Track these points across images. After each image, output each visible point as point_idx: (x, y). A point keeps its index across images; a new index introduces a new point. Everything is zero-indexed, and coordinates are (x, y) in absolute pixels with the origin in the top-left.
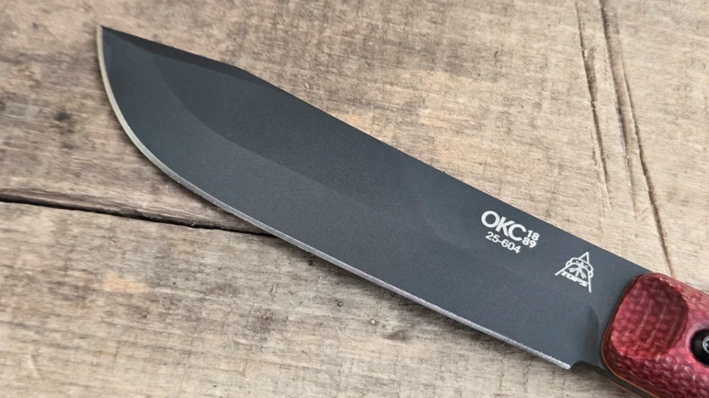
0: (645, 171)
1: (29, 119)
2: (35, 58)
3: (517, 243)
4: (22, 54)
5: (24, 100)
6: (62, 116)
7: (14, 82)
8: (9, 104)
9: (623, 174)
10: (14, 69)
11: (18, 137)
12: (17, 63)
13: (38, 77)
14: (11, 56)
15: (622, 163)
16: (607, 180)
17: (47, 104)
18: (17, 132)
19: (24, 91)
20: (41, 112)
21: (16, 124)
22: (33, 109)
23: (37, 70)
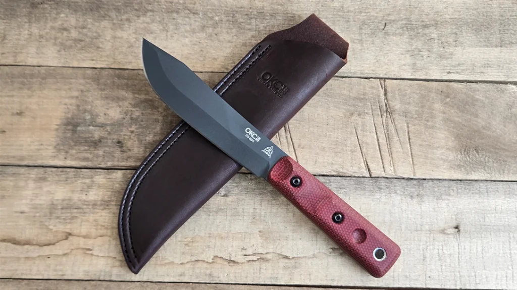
0: (291, 139)
1: (110, 144)
2: (107, 125)
3: (254, 140)
4: (103, 124)
5: (106, 138)
6: (119, 142)
7: (103, 133)
8: (102, 140)
9: (285, 141)
10: (102, 129)
11: (107, 150)
12: (102, 127)
13: (109, 131)
14: (100, 125)
15: (284, 138)
16: (281, 144)
17: (114, 139)
18: (107, 149)
19: (106, 136)
20: (113, 142)
21: (106, 146)
22: (110, 141)
23: (109, 128)
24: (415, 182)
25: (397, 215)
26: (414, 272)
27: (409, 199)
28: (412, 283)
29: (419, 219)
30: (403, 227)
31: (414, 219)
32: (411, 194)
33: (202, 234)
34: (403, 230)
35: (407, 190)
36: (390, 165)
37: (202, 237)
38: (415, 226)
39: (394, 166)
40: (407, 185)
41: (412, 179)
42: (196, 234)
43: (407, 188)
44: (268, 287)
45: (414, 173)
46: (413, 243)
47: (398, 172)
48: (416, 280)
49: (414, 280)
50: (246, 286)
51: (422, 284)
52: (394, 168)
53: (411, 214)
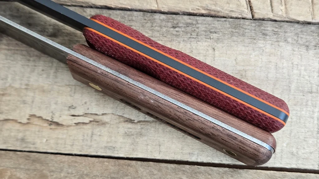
24: (313, 28)
25: (285, 71)
26: (304, 148)
27: (303, 49)
28: (300, 162)
29: (315, 77)
30: (293, 86)
31: (309, 77)
32: (307, 44)
33: (17, 85)
34: (292, 91)
35: (302, 38)
36: (281, 4)
37: (16, 89)
38: (309, 86)
39: (285, 5)
40: (302, 31)
41: (309, 23)
42: (8, 85)
43: (302, 36)
44: (101, 159)
45: (313, 15)
46: (305, 109)
47: (290, 12)
48: (307, 159)
49: (303, 159)
50: (70, 157)
51: (313, 165)
52: (286, 8)
53: (305, 70)
